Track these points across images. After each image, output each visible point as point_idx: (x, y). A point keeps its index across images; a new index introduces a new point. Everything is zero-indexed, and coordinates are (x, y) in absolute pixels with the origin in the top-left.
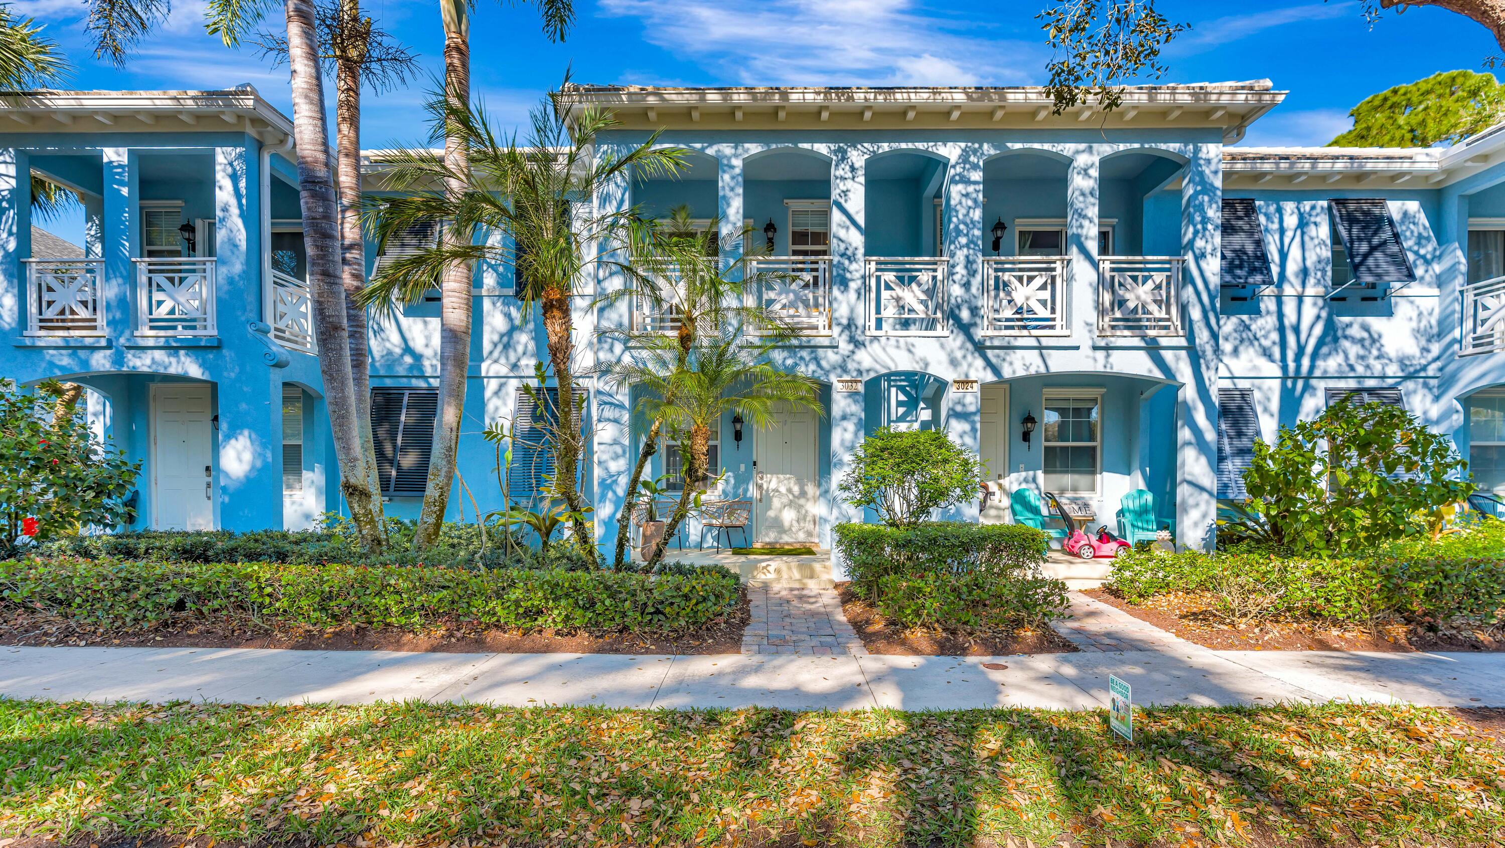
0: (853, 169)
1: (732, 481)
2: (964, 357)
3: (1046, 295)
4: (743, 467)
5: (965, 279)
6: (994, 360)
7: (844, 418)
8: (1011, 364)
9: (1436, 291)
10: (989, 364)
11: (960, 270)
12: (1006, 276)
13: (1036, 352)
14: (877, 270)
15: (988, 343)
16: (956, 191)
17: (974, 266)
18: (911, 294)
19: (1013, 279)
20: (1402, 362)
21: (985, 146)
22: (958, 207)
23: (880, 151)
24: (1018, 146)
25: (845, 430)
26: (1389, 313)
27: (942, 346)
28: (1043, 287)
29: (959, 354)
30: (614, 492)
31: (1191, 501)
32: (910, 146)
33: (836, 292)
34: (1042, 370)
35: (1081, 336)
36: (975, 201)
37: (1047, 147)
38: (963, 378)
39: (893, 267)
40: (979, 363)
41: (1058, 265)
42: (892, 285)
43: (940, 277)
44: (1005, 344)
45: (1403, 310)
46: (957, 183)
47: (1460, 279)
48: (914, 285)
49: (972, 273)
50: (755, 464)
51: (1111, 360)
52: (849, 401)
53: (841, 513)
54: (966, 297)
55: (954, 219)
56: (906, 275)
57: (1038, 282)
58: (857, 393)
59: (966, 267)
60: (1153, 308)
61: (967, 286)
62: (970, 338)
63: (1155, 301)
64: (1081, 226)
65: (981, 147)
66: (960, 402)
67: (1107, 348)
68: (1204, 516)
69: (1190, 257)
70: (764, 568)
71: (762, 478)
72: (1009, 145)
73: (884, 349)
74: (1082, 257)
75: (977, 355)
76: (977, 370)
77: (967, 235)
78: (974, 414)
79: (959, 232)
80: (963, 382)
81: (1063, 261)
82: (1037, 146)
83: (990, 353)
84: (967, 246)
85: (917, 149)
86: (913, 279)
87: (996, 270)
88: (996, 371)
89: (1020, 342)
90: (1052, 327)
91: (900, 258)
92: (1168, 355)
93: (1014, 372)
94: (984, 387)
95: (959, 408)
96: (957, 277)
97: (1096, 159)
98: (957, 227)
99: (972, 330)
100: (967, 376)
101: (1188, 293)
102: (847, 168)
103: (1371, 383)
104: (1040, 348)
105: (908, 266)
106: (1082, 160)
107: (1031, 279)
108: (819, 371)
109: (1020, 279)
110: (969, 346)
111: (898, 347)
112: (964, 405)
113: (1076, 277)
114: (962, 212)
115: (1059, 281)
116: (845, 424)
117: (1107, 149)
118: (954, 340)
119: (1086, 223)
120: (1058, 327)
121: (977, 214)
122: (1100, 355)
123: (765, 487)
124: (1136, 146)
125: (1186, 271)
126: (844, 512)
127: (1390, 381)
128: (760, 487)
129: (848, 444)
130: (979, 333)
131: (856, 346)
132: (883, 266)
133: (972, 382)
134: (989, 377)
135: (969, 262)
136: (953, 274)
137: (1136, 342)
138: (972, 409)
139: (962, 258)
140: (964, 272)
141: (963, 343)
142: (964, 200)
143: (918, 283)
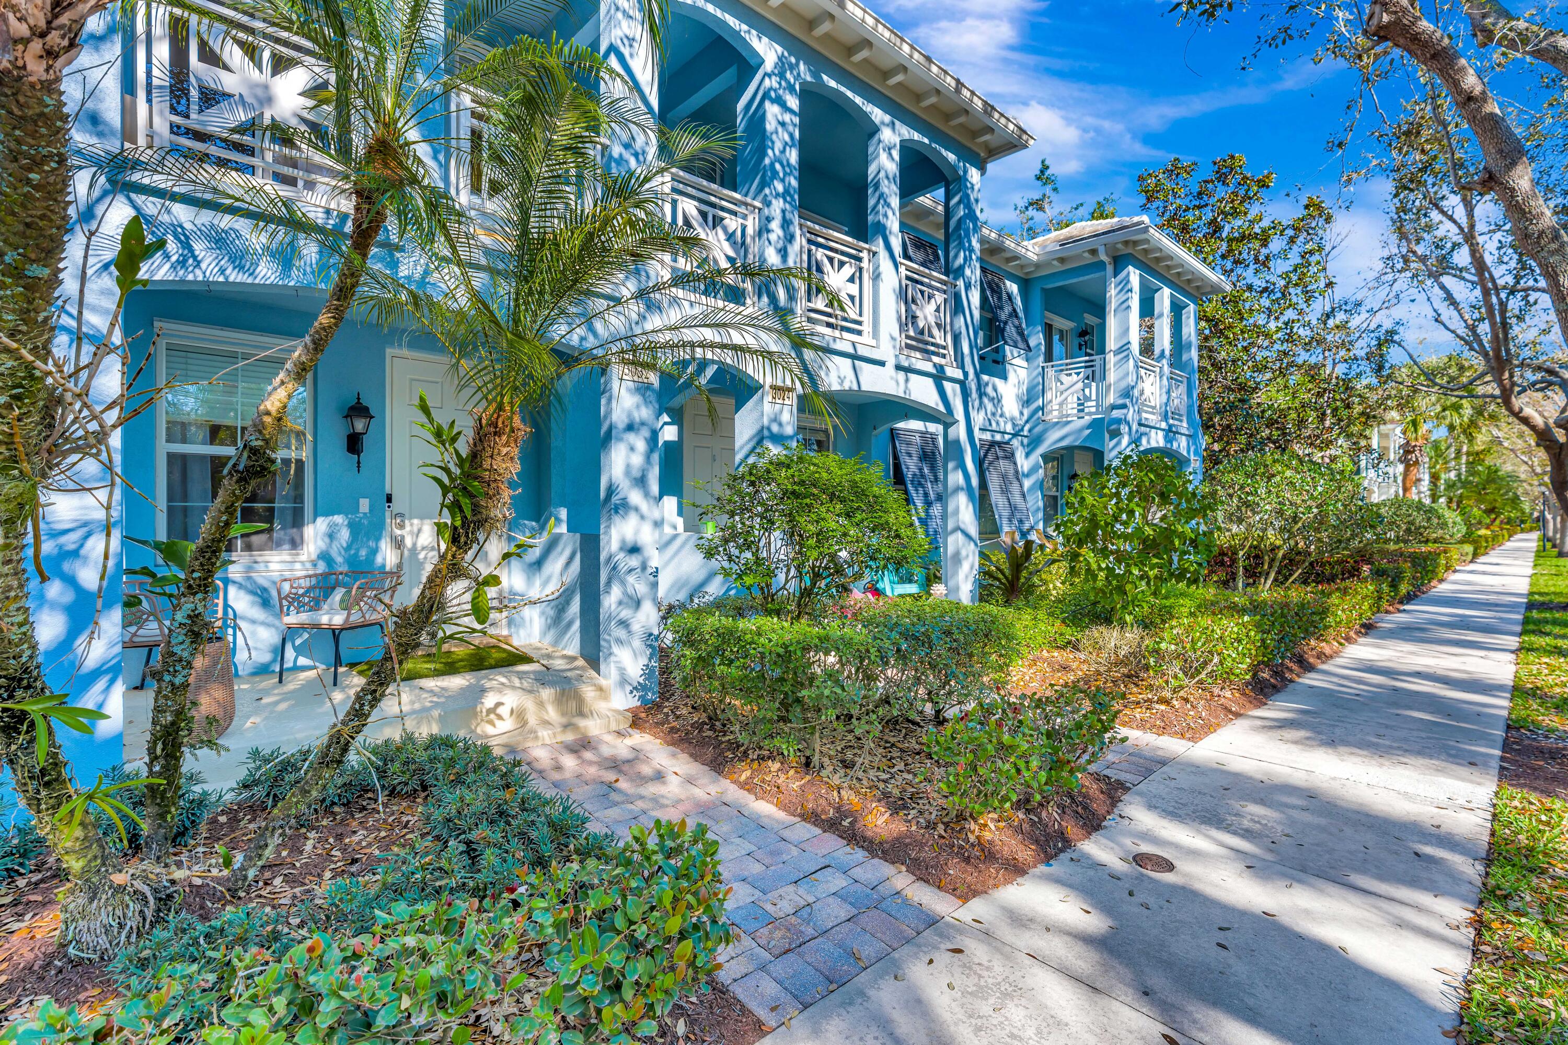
1: (343, 533)
3: (854, 289)
4: (364, 505)
5: (781, 243)
6: (810, 363)
7: (630, 427)
8: (827, 371)
9: (1025, 364)
10: (805, 368)
11: (775, 225)
12: (820, 254)
13: (851, 361)
14: (673, 189)
15: (803, 339)
16: (772, 110)
17: (791, 227)
18: (717, 245)
19: (826, 261)
20: (1012, 419)
21: (802, 66)
22: (774, 137)
24: (833, 84)
25: (632, 449)
26: (1005, 377)
28: (851, 280)
30: (71, 581)
31: (964, 549)
32: (719, 13)
34: (855, 387)
35: (887, 351)
36: (791, 136)
37: (858, 100)
39: (695, 192)
41: (864, 255)
42: (692, 220)
43: (750, 231)
44: (824, 345)
45: (1011, 376)
46: (773, 101)
47: (1041, 358)
48: (719, 230)
49: (790, 238)
50: (389, 499)
51: (910, 385)
52: (637, 399)
53: (625, 593)
54: (782, 268)
55: (770, 152)
56: (711, 211)
57: (848, 271)
58: (649, 386)
59: (783, 227)
60: (935, 331)
61: (783, 252)
62: (786, 327)
63: (939, 326)
64: (886, 215)
65: (797, 64)
66: (776, 419)
67: (908, 370)
68: (971, 566)
69: (961, 283)
70: (490, 711)
71: (401, 526)
72: (825, 77)
74: (887, 255)
75: (793, 352)
77: (783, 181)
78: (791, 437)
79: (775, 173)
80: (780, 390)
81: (869, 251)
82: (849, 94)
83: (808, 355)
84: (783, 196)
85: (725, 23)
86: (718, 221)
87: (810, 241)
88: (812, 379)
89: (837, 346)
90: (859, 333)
91: (705, 183)
92: (948, 386)
93: (830, 383)
94: (801, 399)
95: (775, 428)
96: (773, 237)
97: (897, 140)
98: (772, 164)
99: (788, 318)
100: (783, 382)
101: (960, 322)
103: (998, 437)
104: (855, 357)
105: (713, 199)
106: (887, 135)
107: (842, 264)
108: (591, 338)
109: (831, 260)
110: (785, 337)
112: (780, 424)
113: (883, 276)
114: (778, 146)
115: (866, 276)
116: (631, 437)
117: (906, 132)
119: (890, 213)
120: (865, 334)
121: (793, 156)
122: (901, 375)
123: (408, 542)
124: (926, 141)
125: (957, 296)
126: (630, 590)
127: (1007, 437)
128: (398, 544)
129: (636, 473)
130: (798, 322)
131: (649, 307)
132: (681, 187)
133: (790, 391)
135: (786, 224)
136: (768, 231)
137: (928, 367)
138: (788, 429)
139: (778, 211)
140: (780, 232)
141: (779, 332)
142: (780, 130)
143: (725, 229)
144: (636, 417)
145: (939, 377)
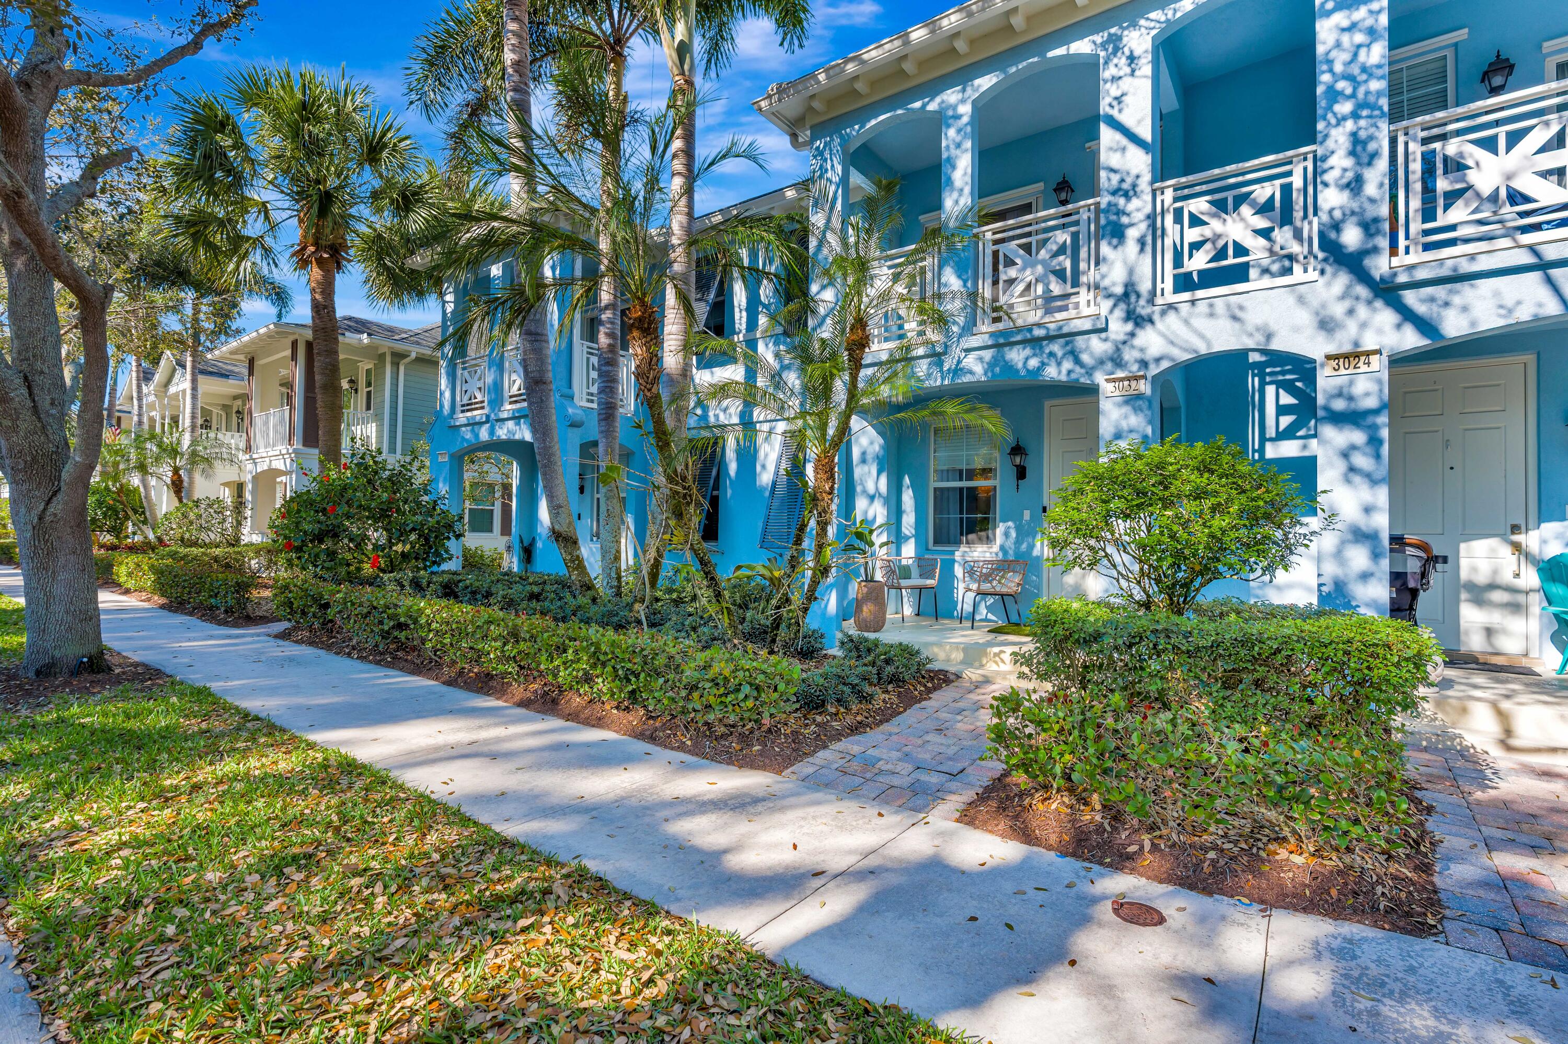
0: (1132, 59)
1: (1013, 534)
2: (1351, 312)
4: (1027, 515)
5: (1350, 175)
6: (1421, 309)
8: (1465, 308)
10: (1408, 315)
12: (1453, 146)
13: (1535, 277)
14: (1176, 200)
15: (1402, 278)
17: (1372, 146)
18: (1240, 226)
19: (1468, 147)
22: (1333, 54)
23: (1179, 15)
27: (1301, 300)
29: (1338, 310)
33: (1105, 249)
36: (1372, 32)
38: (1347, 348)
39: (1204, 188)
40: (1386, 317)
42: (1204, 218)
43: (1297, 184)
44: (1445, 272)
46: (1330, 12)
48: (1245, 207)
49: (1368, 160)
50: (1044, 510)
52: (1126, 409)
54: (1355, 205)
55: (1325, 77)
56: (1231, 195)
57: (1539, 137)
58: (1139, 396)
59: (1352, 153)
61: (1355, 185)
62: (1362, 275)
70: (996, 655)
73: (1186, 322)
75: (1379, 304)
76: (1380, 331)
77: (1354, 96)
78: (1376, 412)
79: (1334, 95)
80: (1346, 356)
83: (1410, 298)
84: (1355, 115)
86: (1241, 200)
87: (1425, 141)
88: (1425, 326)
89: (1484, 264)
91: (1217, 171)
93: (1474, 324)
94: (1398, 361)
96: (1333, 175)
98: (1330, 89)
99: (1368, 262)
100: (1356, 344)
102: (1124, 61)
104: (1544, 266)
105: (1232, 181)
107: (1517, 137)
108: (1078, 369)
109: (1488, 143)
110: (1362, 291)
111: (1212, 315)
112: (1351, 398)
114: (1343, 58)
118: (1328, 284)
121: (1376, 53)
130: (1385, 262)
131: (1137, 324)
132: (1186, 192)
133: (1368, 354)
134: (1411, 340)
135: (1359, 143)
136: (1325, 172)
138: (1371, 403)
139: (1343, 139)
140: (1349, 162)
141: (1349, 287)
142: (1346, 37)
143: (1253, 204)
144: (1124, 425)
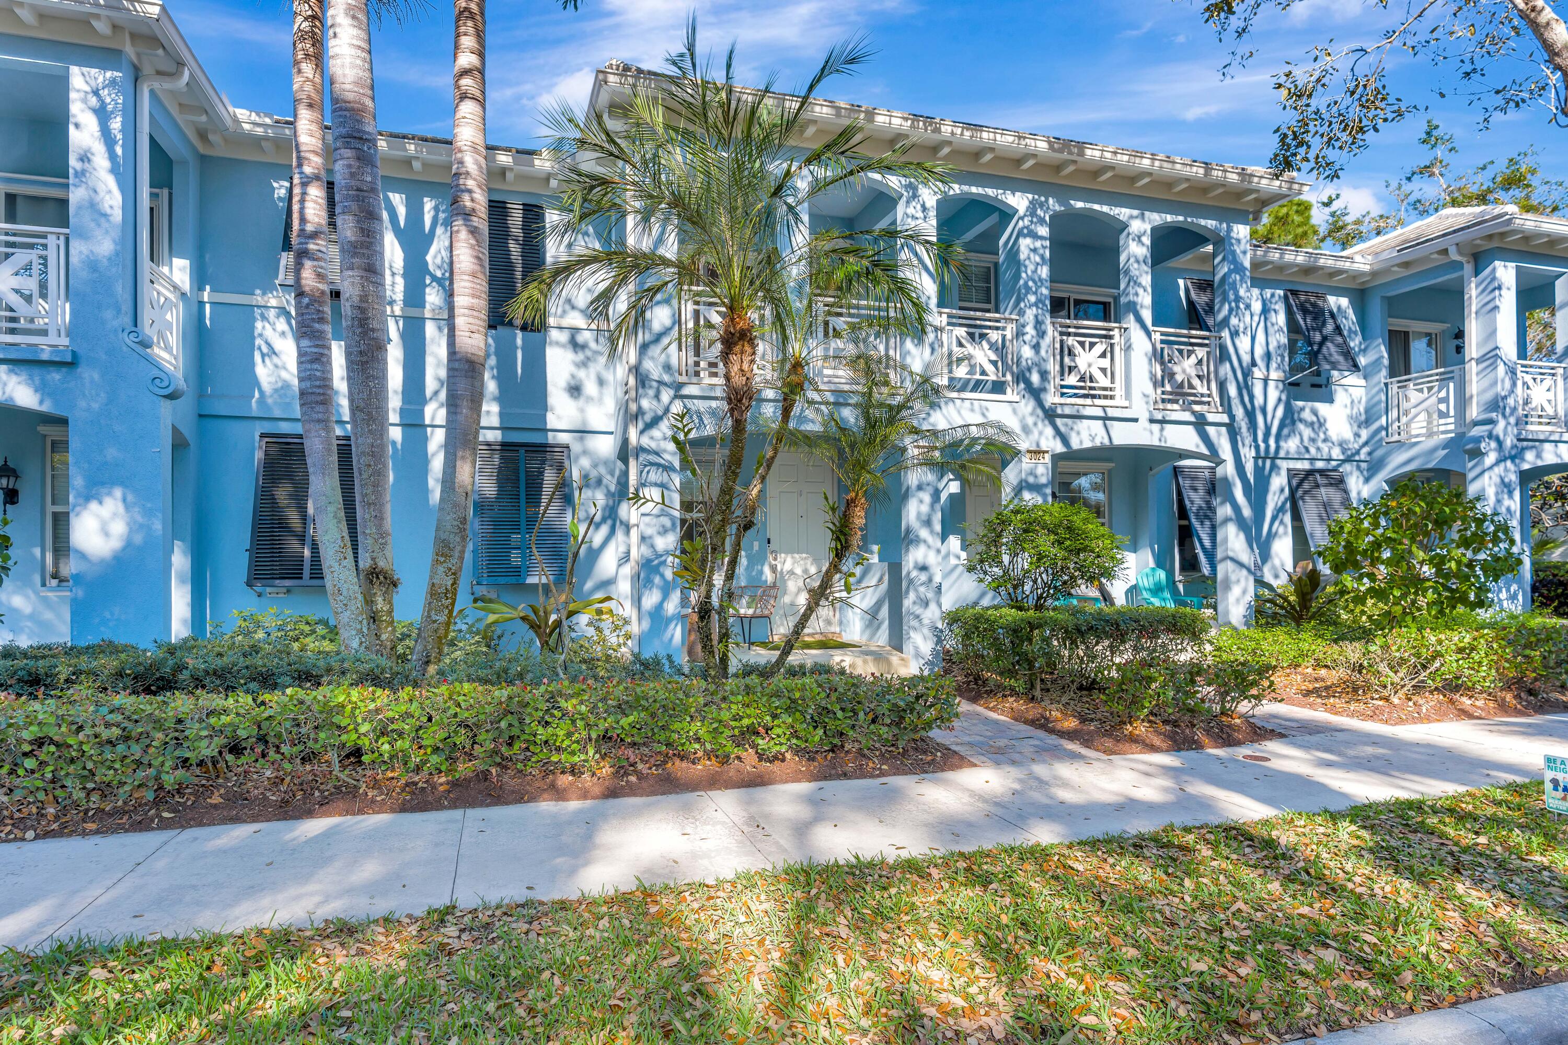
0: (924, 208)
2: (1035, 424)
3: (1106, 363)
4: (756, 545)
5: (1035, 341)
6: (1063, 429)
7: (920, 488)
8: (1078, 433)
9: (1362, 382)
10: (1058, 432)
11: (1030, 330)
12: (1071, 341)
13: (1100, 422)
14: (949, 324)
15: (1059, 411)
16: (1025, 243)
17: (1043, 327)
18: (982, 353)
19: (1076, 344)
20: (1342, 444)
21: (1051, 201)
22: (1027, 262)
23: (951, 192)
24: (1080, 205)
25: (921, 501)
26: (1331, 400)
27: (1015, 411)
28: (1103, 355)
29: (1030, 421)
31: (1233, 577)
32: (980, 190)
33: (909, 344)
34: (1107, 442)
35: (1140, 409)
36: (1042, 257)
37: (1105, 209)
38: (1034, 448)
39: (964, 321)
40: (1049, 431)
41: (1116, 333)
42: (964, 341)
43: (1009, 336)
44: (1075, 413)
45: (1341, 396)
46: (1025, 236)
47: (1385, 372)
48: (984, 343)
49: (1041, 334)
50: (769, 542)
51: (1165, 433)
52: (925, 470)
53: (918, 597)
54: (1036, 359)
55: (1024, 275)
56: (977, 332)
57: (1099, 348)
58: (933, 461)
59: (1035, 328)
60: (1196, 382)
61: (1036, 347)
62: (1040, 403)
63: (1199, 377)
64: (1137, 294)
65: (1047, 201)
66: (1032, 473)
67: (1163, 422)
68: (1244, 592)
69: (1225, 334)
71: (775, 559)
72: (1072, 202)
73: (959, 412)
74: (1138, 326)
75: (1047, 422)
76: (1047, 439)
77: (1035, 293)
78: (1045, 486)
79: (1028, 289)
80: (1035, 452)
81: (1120, 328)
82: (1096, 207)
83: (1059, 421)
84: (1036, 305)
85: (987, 196)
86: (983, 336)
87: (1062, 334)
88: (1065, 441)
89: (1088, 411)
90: (1112, 397)
91: (972, 313)
92: (1211, 430)
93: (1081, 442)
94: (1056, 458)
95: (1031, 480)
96: (1027, 338)
97: (1148, 227)
98: (1026, 283)
99: (1042, 396)
100: (1038, 445)
101: (1225, 369)
102: (919, 207)
103: (1320, 465)
104: (1105, 419)
105: (978, 322)
106: (1136, 226)
107: (1092, 345)
109: (1082, 344)
110: (1039, 412)
111: (972, 410)
112: (1036, 477)
113: (1134, 346)
114: (1031, 267)
115: (1117, 349)
116: (922, 495)
117: (1157, 218)
118: (1026, 405)
119: (1140, 291)
120: (1118, 397)
121: (1044, 272)
122: (1157, 427)
123: (779, 568)
124: (1181, 218)
125: (1223, 348)
126: (923, 596)
127: (1334, 463)
128: (774, 569)
129: (924, 518)
130: (1051, 399)
132: (954, 320)
133: (1044, 452)
134: (1059, 448)
135: (1038, 323)
136: (1023, 334)
137: (1188, 416)
138: (1043, 480)
139: (1032, 317)
140: (1033, 332)
141: (1034, 409)
142: (1032, 255)
143: (989, 342)
144: (924, 482)
145: (1200, 424)
